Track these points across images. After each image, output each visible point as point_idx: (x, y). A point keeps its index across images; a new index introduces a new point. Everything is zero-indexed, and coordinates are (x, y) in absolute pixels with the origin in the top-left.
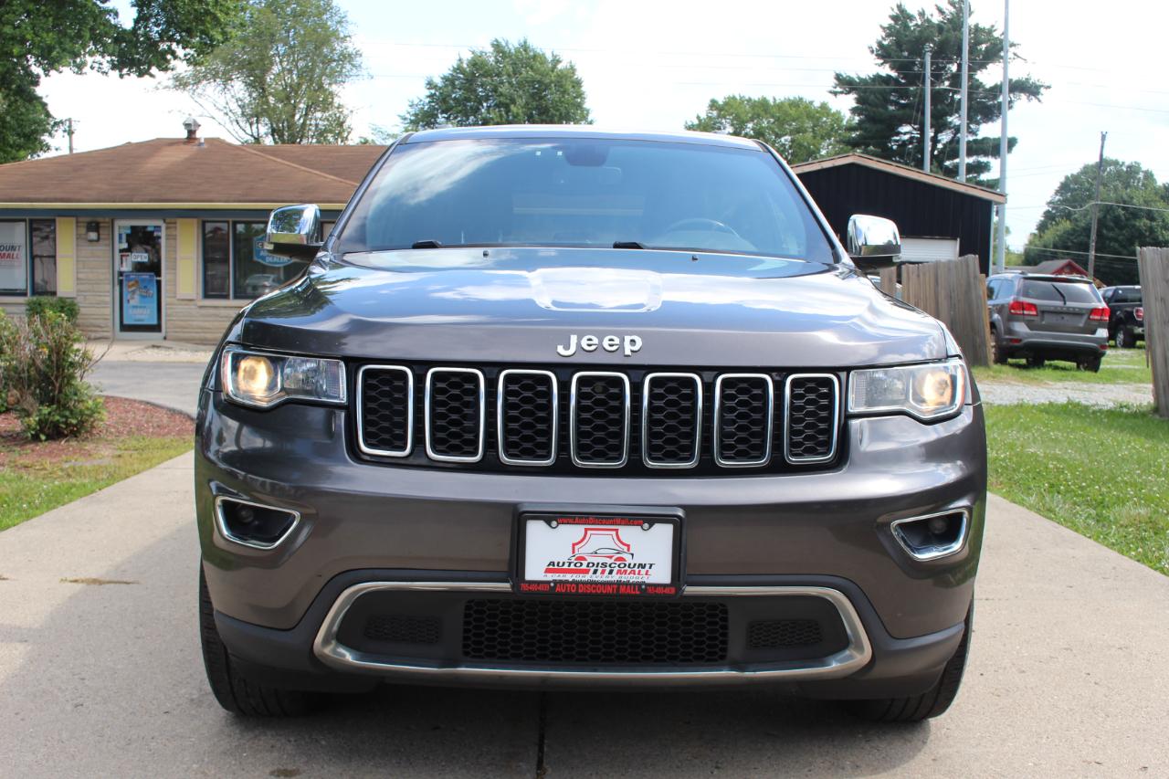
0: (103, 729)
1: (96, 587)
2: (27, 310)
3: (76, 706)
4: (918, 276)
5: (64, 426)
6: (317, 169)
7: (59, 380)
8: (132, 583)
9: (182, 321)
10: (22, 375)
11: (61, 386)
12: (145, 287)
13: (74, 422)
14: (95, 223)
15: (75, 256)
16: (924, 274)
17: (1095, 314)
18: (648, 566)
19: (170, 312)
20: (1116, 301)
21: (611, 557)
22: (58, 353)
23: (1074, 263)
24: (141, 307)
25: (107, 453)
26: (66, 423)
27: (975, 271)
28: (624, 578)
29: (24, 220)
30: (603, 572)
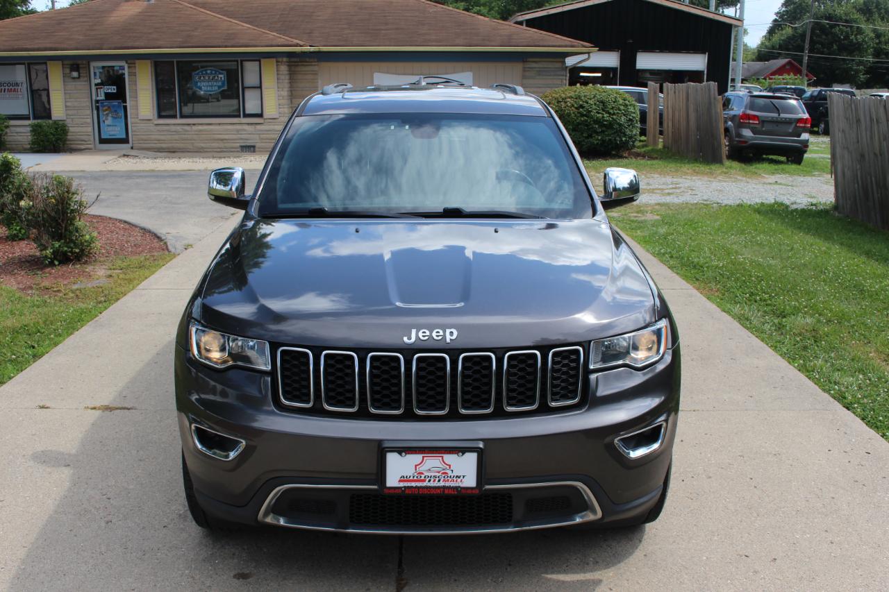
0: (126, 542)
1: (107, 413)
2: (31, 131)
3: (107, 523)
4: (675, 92)
5: (70, 254)
6: (235, 18)
7: (65, 222)
8: (132, 409)
9: (144, 135)
10: (39, 219)
11: (66, 226)
12: (116, 111)
13: (77, 250)
14: (76, 66)
15: (63, 89)
16: (679, 92)
17: (801, 123)
18: (462, 477)
19: (134, 129)
20: (820, 100)
21: (439, 472)
22: (63, 204)
23: (793, 61)
24: (113, 126)
25: (102, 273)
26: (71, 252)
27: (714, 94)
28: (447, 484)
29: (24, 64)
30: (434, 481)
